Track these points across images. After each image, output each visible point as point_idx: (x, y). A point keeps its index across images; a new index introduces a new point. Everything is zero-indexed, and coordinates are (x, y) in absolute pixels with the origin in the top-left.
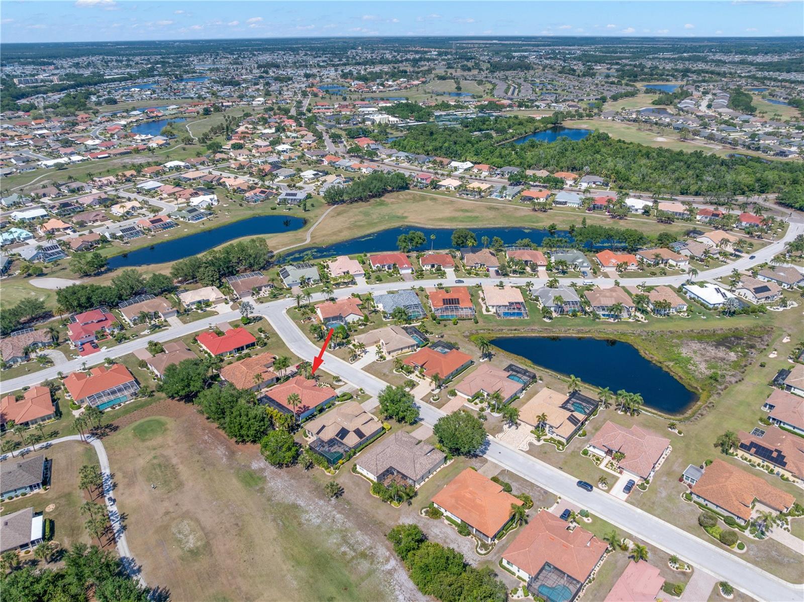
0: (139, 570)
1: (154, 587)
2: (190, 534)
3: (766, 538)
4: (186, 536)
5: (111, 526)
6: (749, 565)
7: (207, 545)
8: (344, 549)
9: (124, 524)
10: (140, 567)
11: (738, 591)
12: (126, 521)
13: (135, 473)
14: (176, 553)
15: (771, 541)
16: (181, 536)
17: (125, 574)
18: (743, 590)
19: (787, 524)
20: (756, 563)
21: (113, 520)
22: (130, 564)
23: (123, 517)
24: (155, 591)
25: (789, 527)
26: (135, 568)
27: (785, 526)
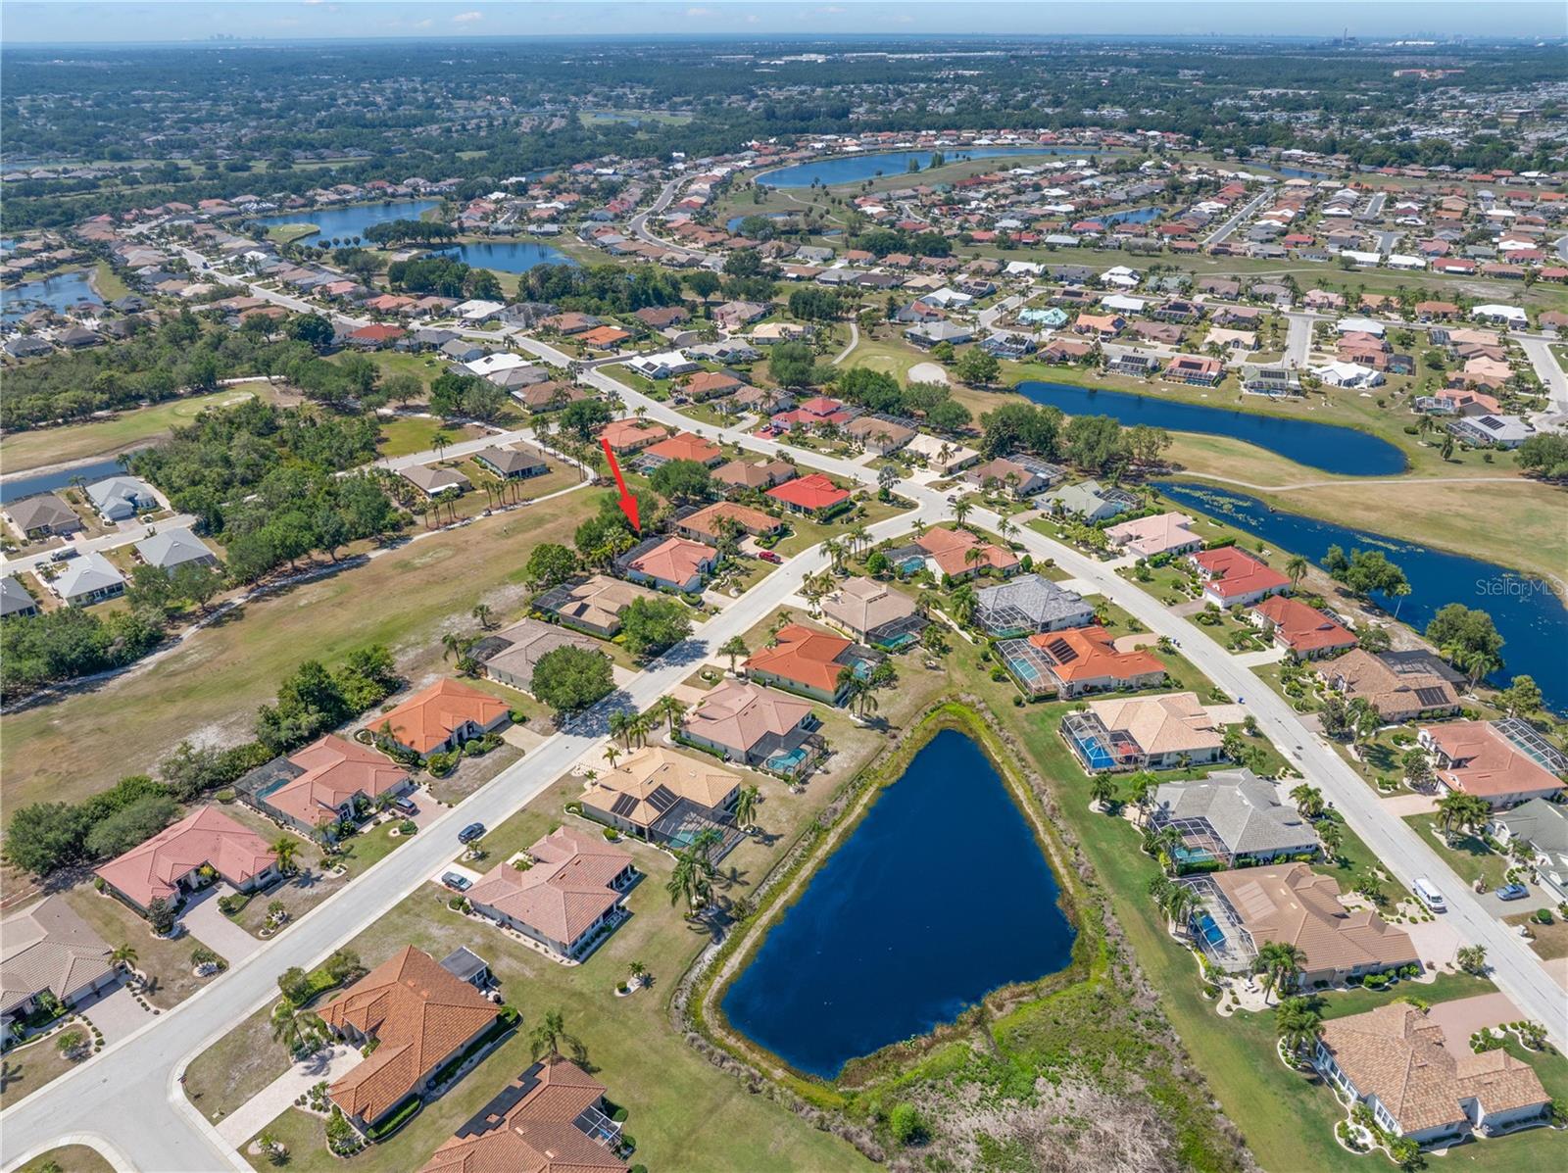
3: (292, 1059)
6: (246, 1016)
11: (203, 985)
15: (284, 1066)
18: (202, 991)
19: (314, 1107)
20: (246, 1026)
25: (307, 1108)
27: (310, 1101)
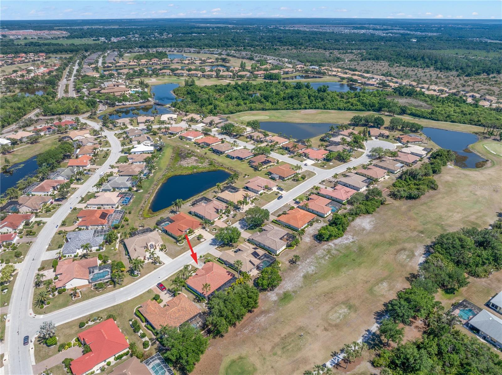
0: (368, 331)
1: (375, 320)
2: (338, 313)
4: (340, 314)
5: (343, 360)
7: (343, 303)
8: (327, 258)
9: (339, 352)
10: (366, 331)
12: (337, 351)
13: (294, 361)
14: (353, 315)
16: (341, 316)
17: (373, 337)
21: (338, 360)
22: (366, 337)
23: (335, 354)
24: (377, 319)
26: (367, 333)
